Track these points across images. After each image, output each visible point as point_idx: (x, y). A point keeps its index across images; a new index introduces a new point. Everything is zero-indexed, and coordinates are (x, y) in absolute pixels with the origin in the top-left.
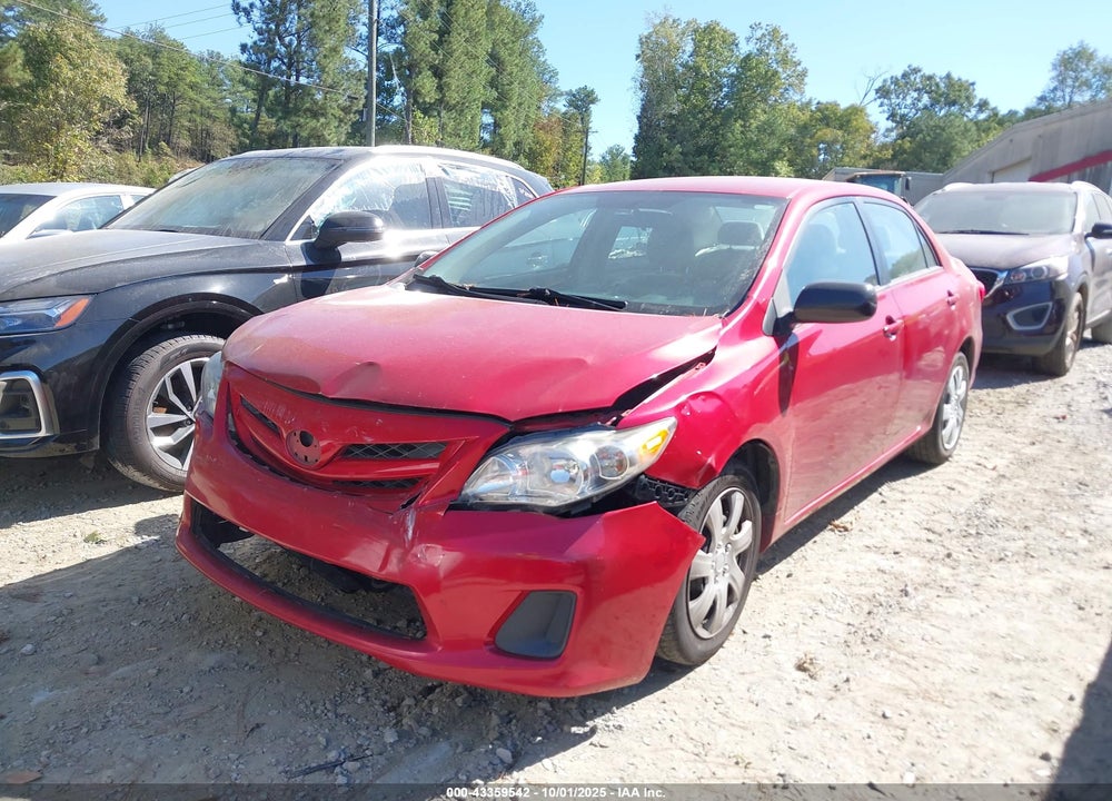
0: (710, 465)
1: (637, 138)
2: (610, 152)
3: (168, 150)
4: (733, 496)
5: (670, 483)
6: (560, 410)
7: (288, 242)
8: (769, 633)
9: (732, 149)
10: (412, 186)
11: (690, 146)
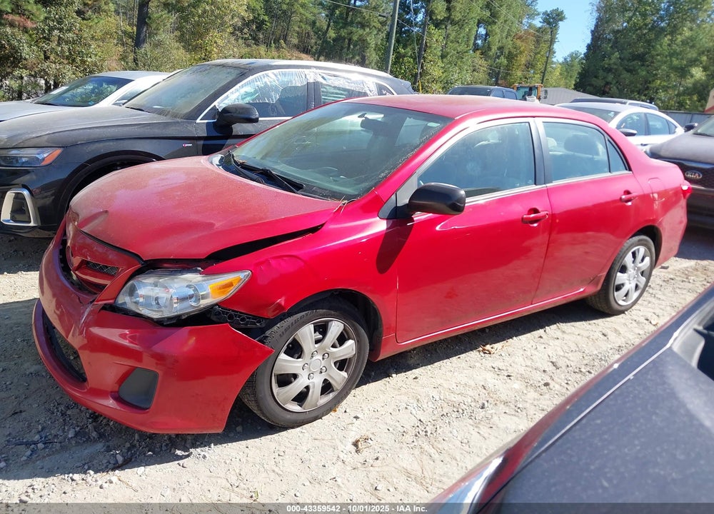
0: (279, 304)
1: (589, 47)
2: (571, 55)
3: (284, 45)
4: (330, 324)
5: (240, 313)
6: (172, 257)
7: (198, 121)
8: (358, 415)
9: (659, 57)
10: (296, 88)
11: (626, 54)
